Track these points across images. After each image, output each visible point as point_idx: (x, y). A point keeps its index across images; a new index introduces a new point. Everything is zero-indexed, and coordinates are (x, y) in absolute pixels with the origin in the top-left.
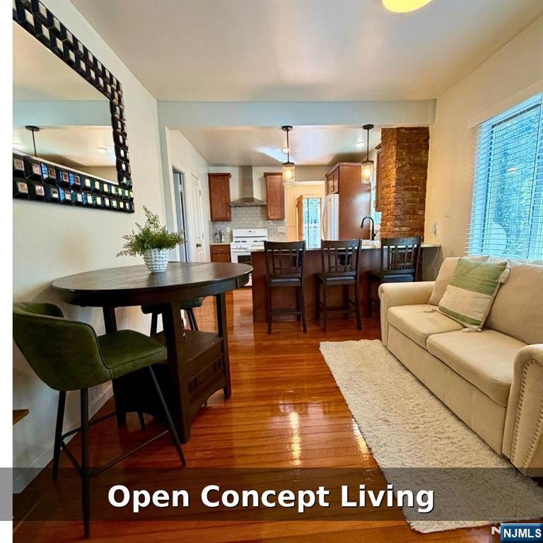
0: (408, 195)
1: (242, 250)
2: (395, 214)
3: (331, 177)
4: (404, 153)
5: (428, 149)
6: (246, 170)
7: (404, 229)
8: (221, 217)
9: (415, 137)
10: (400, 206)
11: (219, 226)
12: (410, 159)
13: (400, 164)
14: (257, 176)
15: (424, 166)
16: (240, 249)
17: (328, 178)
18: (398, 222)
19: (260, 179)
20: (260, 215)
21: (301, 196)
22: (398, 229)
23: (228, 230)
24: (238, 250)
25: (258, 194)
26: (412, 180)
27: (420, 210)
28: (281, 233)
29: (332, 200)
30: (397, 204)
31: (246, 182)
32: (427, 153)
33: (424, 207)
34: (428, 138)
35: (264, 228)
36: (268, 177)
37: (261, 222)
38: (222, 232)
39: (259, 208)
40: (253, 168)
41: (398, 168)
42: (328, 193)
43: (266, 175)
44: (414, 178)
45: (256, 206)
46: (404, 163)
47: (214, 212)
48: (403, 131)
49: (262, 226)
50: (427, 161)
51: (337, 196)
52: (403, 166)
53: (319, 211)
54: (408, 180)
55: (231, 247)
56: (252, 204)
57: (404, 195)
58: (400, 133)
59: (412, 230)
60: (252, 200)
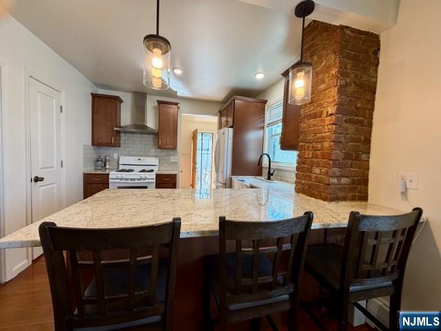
0: (351, 129)
1: (123, 181)
2: (333, 158)
3: (225, 112)
4: (349, 66)
5: (377, 65)
6: (140, 97)
7: (344, 180)
8: (104, 141)
9: (363, 44)
10: (341, 145)
11: (105, 152)
12: (356, 77)
13: (343, 82)
14: (151, 105)
15: (372, 90)
16: (121, 179)
17: (221, 114)
18: (336, 171)
19: (154, 108)
20: (152, 143)
21: (196, 130)
22: (335, 181)
23: (115, 156)
24: (118, 181)
25: (151, 123)
26: (357, 108)
27: (364, 153)
28: (173, 163)
29: (226, 133)
30: (337, 142)
31: (140, 109)
32: (376, 72)
33: (369, 148)
34: (379, 49)
35: (156, 156)
36: (162, 105)
37: (153, 150)
38: (108, 158)
39: (151, 136)
40: (148, 96)
41: (341, 86)
42: (220, 127)
43: (160, 102)
44: (359, 105)
45: (149, 134)
46: (348, 80)
47: (96, 136)
48: (349, 32)
49: (154, 154)
50: (376, 82)
51: (231, 130)
52: (347, 85)
53: (211, 144)
54: (353, 108)
55: (110, 177)
56: (145, 131)
57: (346, 129)
58: (344, 34)
59: (353, 182)
60: (145, 127)
